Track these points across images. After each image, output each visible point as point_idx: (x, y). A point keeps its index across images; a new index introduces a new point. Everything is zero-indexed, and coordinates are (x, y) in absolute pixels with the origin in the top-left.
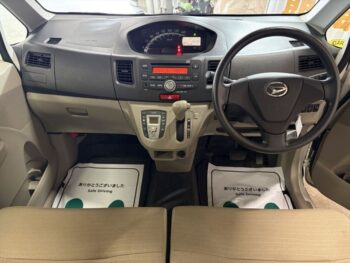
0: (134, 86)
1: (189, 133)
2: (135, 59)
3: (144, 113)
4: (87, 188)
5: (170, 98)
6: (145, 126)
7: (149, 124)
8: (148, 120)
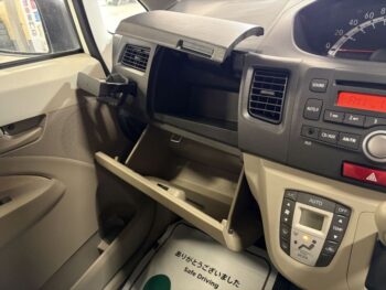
0: (280, 130)
2: (297, 66)
3: (291, 197)
4: (185, 264)
6: (286, 225)
7: (297, 224)
8: (298, 214)
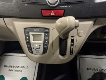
1: (72, 50)
4: (8, 68)
5: (53, 14)
